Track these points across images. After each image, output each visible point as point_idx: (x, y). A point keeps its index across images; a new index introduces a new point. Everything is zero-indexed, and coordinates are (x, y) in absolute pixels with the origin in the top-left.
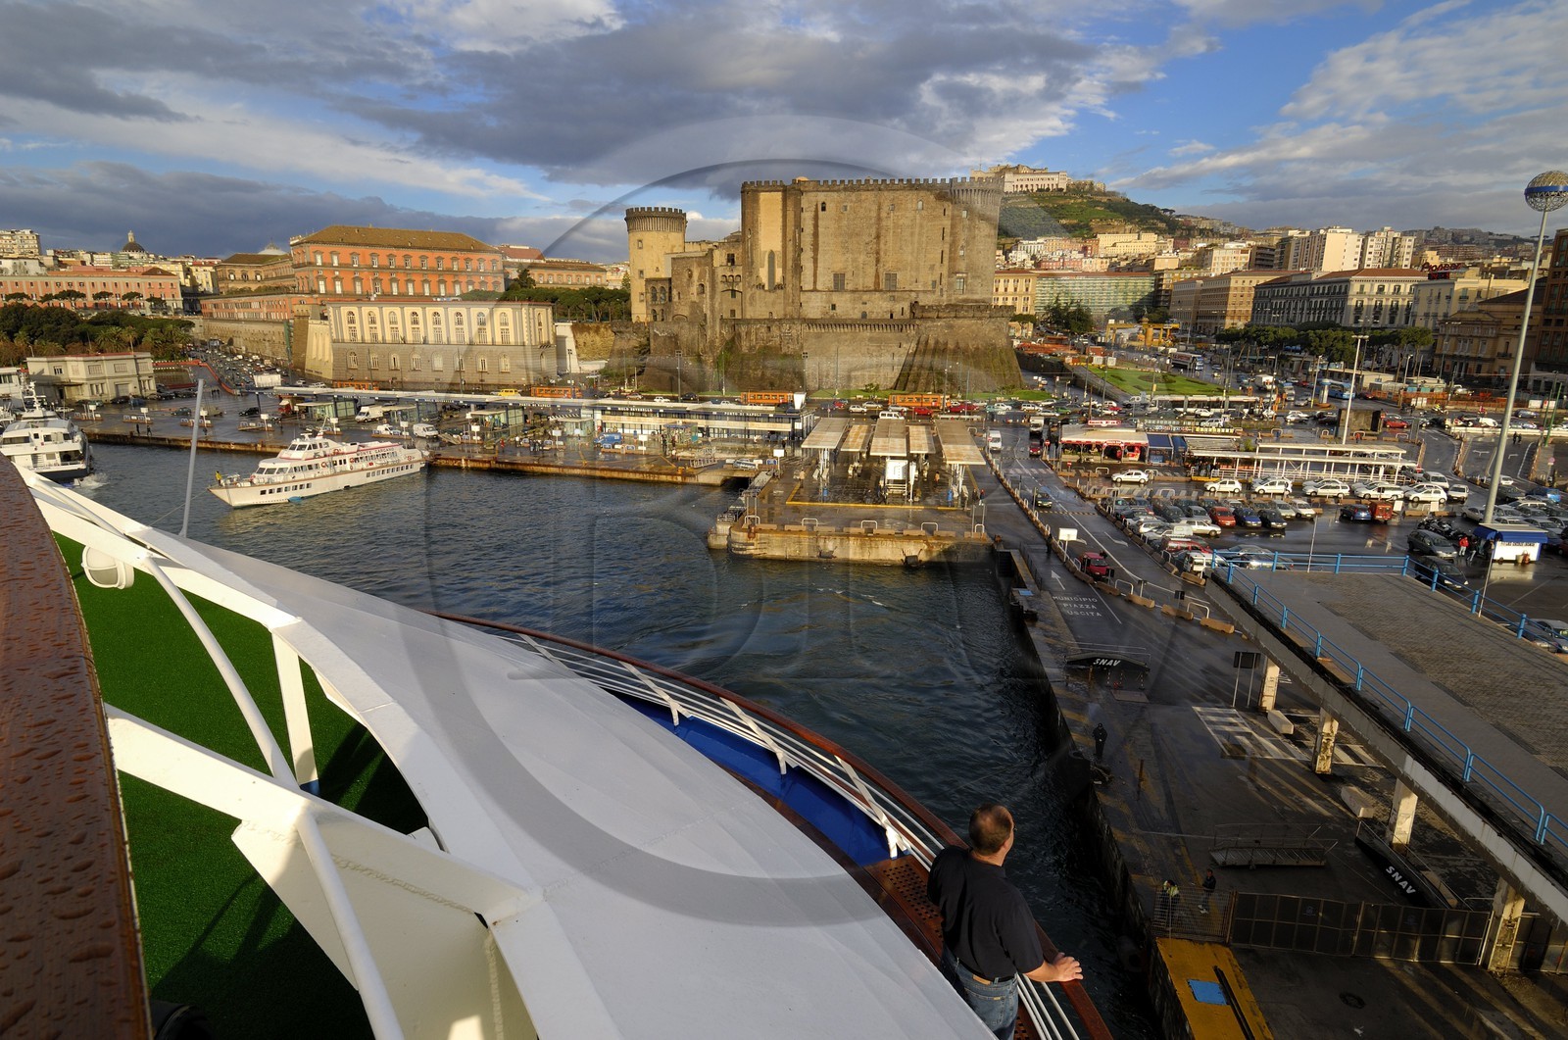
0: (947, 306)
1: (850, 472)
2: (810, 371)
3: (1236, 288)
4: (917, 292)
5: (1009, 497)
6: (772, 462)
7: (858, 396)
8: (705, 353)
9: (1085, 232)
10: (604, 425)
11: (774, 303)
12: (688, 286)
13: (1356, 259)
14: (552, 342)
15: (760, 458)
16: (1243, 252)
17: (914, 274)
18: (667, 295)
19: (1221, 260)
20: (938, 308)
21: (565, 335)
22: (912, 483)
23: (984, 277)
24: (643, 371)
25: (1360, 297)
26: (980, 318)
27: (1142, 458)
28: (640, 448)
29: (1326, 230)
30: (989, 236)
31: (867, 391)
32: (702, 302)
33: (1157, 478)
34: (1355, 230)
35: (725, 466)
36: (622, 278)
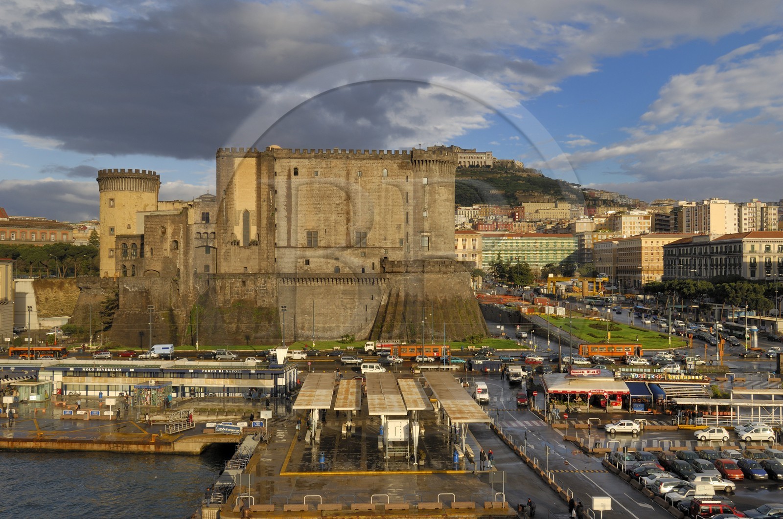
0: (415, 262)
1: (344, 432)
2: (286, 324)
3: (647, 248)
4: (386, 249)
5: (512, 455)
6: (258, 423)
7: (335, 348)
8: (178, 307)
9: (512, 200)
10: (65, 387)
11: (248, 259)
12: (162, 242)
13: (735, 225)
14: (10, 298)
15: (244, 419)
16: (646, 218)
17: (383, 232)
18: (139, 251)
19: (629, 225)
20: (406, 264)
21: (26, 292)
22: (416, 444)
23: (446, 236)
24: (110, 326)
25: (753, 255)
26: (446, 273)
27: (625, 406)
28: (106, 413)
29: (709, 201)
30: (448, 200)
31: (343, 342)
32: (175, 257)
33: (646, 428)
34: (731, 201)
35: (205, 431)
36: (89, 235)
